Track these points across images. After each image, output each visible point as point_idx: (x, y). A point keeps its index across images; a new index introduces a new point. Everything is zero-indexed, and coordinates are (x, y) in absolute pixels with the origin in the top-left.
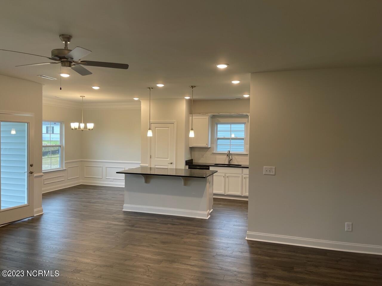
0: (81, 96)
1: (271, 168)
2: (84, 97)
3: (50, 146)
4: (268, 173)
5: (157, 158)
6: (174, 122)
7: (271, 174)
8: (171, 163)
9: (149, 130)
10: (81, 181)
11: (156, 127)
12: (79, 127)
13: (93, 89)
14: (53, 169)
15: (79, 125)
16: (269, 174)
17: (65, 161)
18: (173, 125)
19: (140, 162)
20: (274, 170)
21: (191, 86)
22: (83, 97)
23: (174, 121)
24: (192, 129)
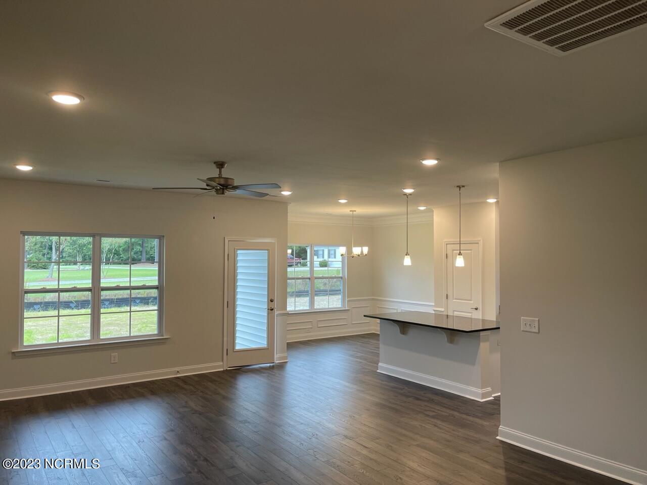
0: (351, 211)
1: (534, 321)
2: (355, 211)
3: (327, 278)
4: (528, 329)
5: (455, 299)
6: (479, 241)
7: (534, 330)
8: (476, 309)
9: (406, 256)
10: (373, 327)
11: (453, 250)
12: (362, 252)
13: (340, 203)
14: (331, 308)
15: (362, 249)
16: (530, 330)
17: (348, 297)
18: (477, 245)
19: (433, 304)
20: (537, 325)
21: (458, 186)
22: (353, 211)
23: (480, 239)
24: (460, 254)
